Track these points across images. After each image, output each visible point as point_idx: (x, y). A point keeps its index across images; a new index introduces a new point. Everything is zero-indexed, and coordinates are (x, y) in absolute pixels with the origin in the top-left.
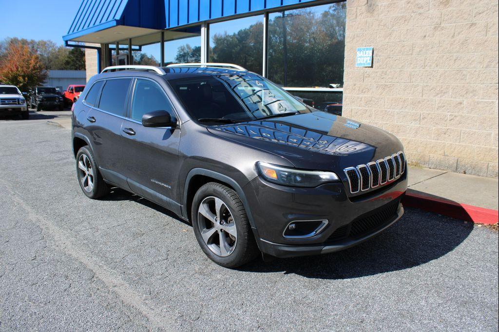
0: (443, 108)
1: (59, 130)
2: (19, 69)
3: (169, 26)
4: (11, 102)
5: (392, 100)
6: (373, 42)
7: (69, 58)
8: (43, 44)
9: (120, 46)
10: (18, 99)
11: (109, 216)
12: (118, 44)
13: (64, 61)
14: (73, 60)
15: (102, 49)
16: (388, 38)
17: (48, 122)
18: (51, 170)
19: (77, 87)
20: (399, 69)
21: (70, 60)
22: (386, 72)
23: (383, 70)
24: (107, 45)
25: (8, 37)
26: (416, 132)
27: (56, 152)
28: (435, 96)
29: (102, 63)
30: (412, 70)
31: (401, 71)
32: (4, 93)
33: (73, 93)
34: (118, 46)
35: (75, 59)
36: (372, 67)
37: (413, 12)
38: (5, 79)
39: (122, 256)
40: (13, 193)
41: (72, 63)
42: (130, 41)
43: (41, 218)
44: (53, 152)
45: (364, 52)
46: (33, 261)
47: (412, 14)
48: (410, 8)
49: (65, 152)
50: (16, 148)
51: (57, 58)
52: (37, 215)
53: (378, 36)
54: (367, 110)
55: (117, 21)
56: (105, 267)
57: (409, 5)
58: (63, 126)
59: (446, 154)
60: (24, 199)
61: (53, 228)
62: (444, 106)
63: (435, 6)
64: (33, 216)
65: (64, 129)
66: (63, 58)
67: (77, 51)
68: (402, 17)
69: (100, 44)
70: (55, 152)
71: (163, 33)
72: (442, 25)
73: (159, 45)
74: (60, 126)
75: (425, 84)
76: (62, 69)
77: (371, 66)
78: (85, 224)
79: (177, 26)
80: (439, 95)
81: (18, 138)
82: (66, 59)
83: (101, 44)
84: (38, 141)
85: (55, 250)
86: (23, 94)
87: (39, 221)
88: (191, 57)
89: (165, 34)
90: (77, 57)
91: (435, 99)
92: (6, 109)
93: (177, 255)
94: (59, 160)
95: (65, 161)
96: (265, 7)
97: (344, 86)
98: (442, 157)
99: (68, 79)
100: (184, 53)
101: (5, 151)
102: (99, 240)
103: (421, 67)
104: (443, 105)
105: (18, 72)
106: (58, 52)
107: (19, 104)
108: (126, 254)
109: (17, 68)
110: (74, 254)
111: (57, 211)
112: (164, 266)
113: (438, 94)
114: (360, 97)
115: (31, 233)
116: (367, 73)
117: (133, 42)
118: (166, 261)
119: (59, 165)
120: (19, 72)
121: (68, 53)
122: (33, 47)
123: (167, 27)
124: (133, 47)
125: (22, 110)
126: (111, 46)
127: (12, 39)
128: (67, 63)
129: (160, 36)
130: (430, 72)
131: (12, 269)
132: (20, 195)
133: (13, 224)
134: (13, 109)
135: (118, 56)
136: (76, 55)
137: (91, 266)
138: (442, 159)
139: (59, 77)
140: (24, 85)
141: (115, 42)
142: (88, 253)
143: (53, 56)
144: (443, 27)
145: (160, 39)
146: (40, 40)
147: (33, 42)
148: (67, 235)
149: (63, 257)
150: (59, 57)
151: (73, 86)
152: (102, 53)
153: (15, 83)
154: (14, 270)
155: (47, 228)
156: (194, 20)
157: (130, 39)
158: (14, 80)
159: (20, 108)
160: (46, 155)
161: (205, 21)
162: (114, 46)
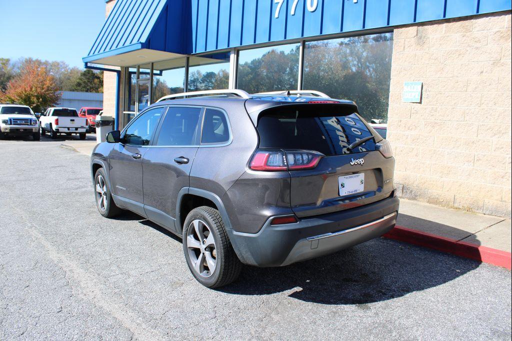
0: (501, 150)
1: (74, 155)
2: (33, 89)
3: (196, 52)
4: (24, 123)
5: (442, 139)
6: (422, 77)
7: (81, 79)
8: (56, 65)
9: (141, 70)
10: (31, 120)
11: (140, 258)
12: (139, 67)
13: (76, 83)
14: (84, 82)
15: (122, 72)
16: (440, 72)
17: (62, 145)
18: (70, 200)
19: (90, 110)
20: (451, 106)
21: (81, 82)
22: (437, 109)
23: (433, 107)
24: (127, 68)
25: (22, 57)
26: (469, 175)
27: (73, 179)
28: (491, 137)
29: (121, 86)
30: (467, 108)
31: (453, 108)
32: (16, 113)
33: (85, 115)
34: (139, 70)
35: (86, 81)
36: (420, 103)
37: (469, 46)
38: (18, 98)
39: (162, 312)
40: (29, 225)
41: (83, 85)
42: (152, 66)
43: (63, 257)
44: (69, 179)
45: (412, 86)
46: (60, 314)
47: (468, 49)
48: (466, 41)
49: (83, 180)
50: (30, 173)
51: (69, 79)
52: (58, 253)
53: (428, 71)
54: (413, 149)
55: (142, 44)
56: (144, 326)
57: (465, 38)
58: (77, 150)
59: (503, 200)
60: (42, 233)
61: (78, 272)
62: (502, 148)
63: (494, 40)
64: (53, 255)
65: (78, 154)
66: (75, 79)
67: (89, 73)
68: (457, 51)
69: (120, 68)
70: (71, 179)
71: (188, 58)
72: (502, 61)
73: (184, 69)
74: (75, 150)
75: (481, 124)
76: (73, 91)
77: (419, 101)
78: (114, 268)
79: (204, 51)
80: (497, 136)
81: (31, 161)
82: (78, 81)
83: (122, 67)
84: (52, 165)
85: (83, 299)
86: (35, 115)
87: (60, 261)
88: (201, 83)
89: (190, 59)
90: (88, 79)
91: (492, 140)
92: (18, 130)
93: (226, 312)
94: (77, 189)
95: (84, 189)
96: (302, 35)
97: (388, 122)
98: (500, 203)
99: (79, 100)
100: (195, 79)
101: (19, 176)
102: (132, 290)
103: (476, 105)
104: (500, 147)
105: (31, 93)
106: (71, 73)
107: (31, 124)
108: (166, 309)
109: (31, 88)
110: (106, 307)
111: (80, 249)
112: (214, 327)
113: (495, 134)
114: (406, 135)
115: (54, 276)
116: (415, 109)
117: (155, 67)
118: (214, 320)
119: (77, 194)
120: (33, 92)
121: (80, 75)
122: (46, 67)
123: (194, 53)
124: (155, 72)
125: (34, 131)
126: (131, 70)
127: (26, 59)
128: (79, 84)
129: (185, 60)
130: (486, 111)
131: (35, 323)
132: (39, 228)
133: (33, 263)
134: (25, 130)
135: (138, 80)
136: (88, 77)
137: (127, 324)
138: (499, 205)
139: (70, 98)
140: (38, 106)
141: (136, 65)
142: (121, 305)
143: (65, 77)
144: (503, 63)
145: (185, 64)
146: (54, 61)
147: (46, 63)
148: (95, 280)
149: (93, 310)
150: (71, 78)
151: (85, 108)
152: (122, 76)
153: (28, 103)
154: (38, 325)
155: (71, 271)
156: (223, 46)
157: (153, 63)
158: (27, 100)
159: (32, 129)
160: (62, 182)
161: (235, 48)
162: (135, 70)
